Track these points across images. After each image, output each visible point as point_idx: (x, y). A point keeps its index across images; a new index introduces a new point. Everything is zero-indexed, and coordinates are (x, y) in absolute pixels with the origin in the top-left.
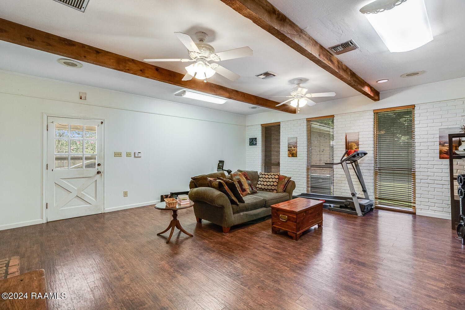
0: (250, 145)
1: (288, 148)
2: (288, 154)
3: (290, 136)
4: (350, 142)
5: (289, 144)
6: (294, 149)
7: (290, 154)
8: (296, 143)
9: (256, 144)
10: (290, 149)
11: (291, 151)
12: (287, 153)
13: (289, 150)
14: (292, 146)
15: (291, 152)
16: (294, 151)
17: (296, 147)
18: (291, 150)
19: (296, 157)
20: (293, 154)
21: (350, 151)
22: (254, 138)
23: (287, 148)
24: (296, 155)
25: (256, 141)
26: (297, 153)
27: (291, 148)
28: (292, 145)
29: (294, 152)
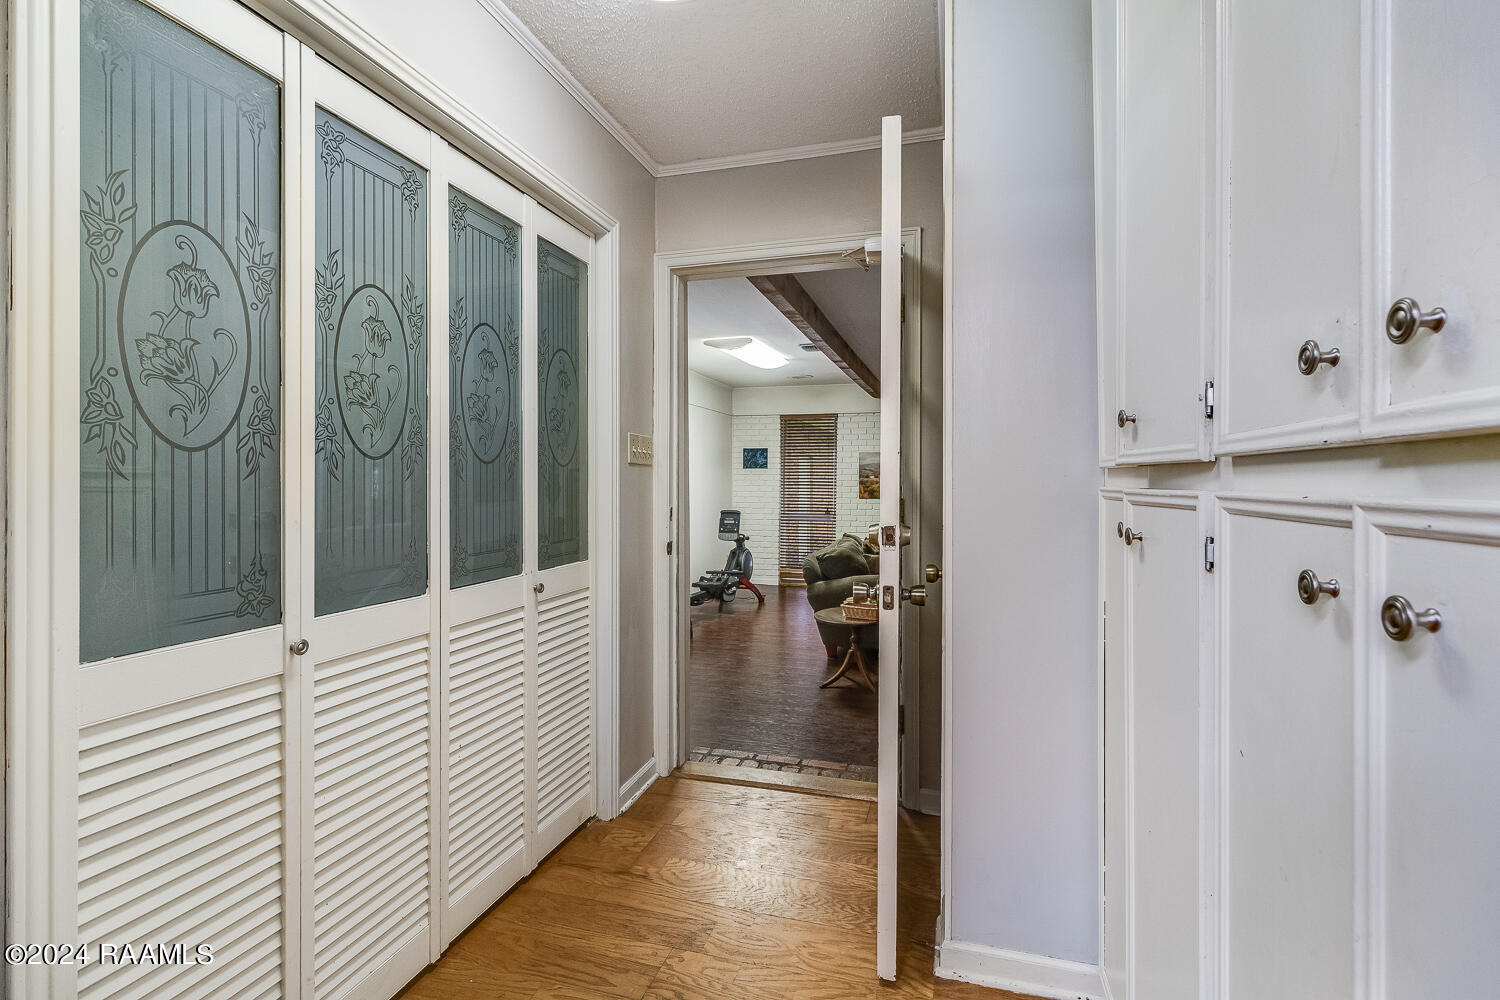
0: (746, 466)
2: (860, 492)
3: (864, 449)
5: (862, 468)
9: (764, 465)
20: (869, 489)
22: (758, 450)
23: (857, 477)
25: (766, 458)
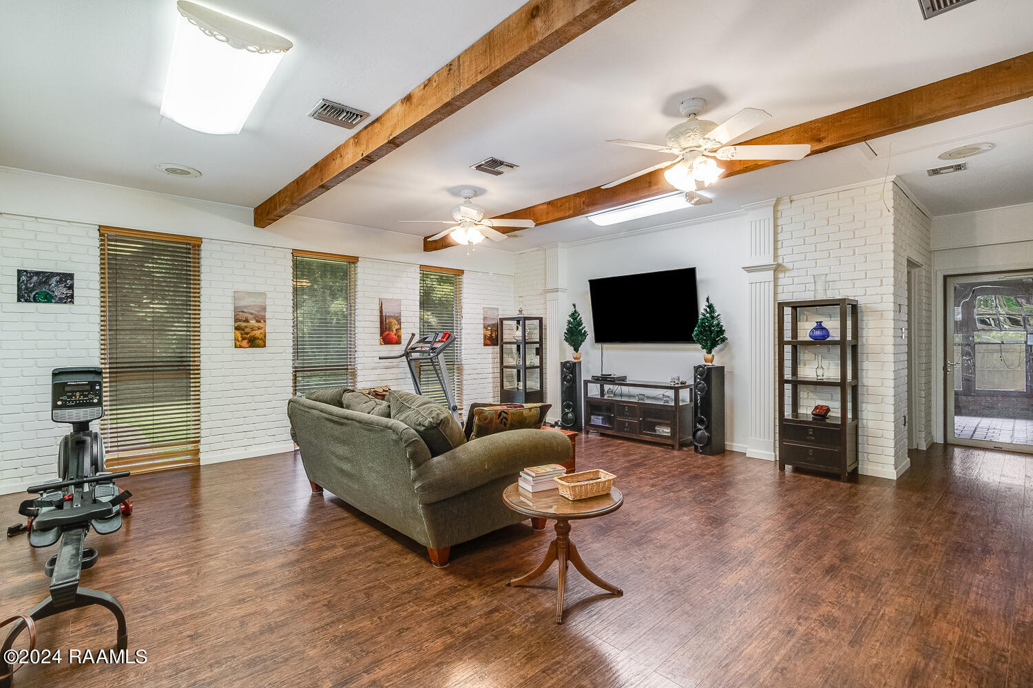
1: (236, 321)
4: (388, 316)
6: (257, 324)
7: (244, 339)
8: (264, 309)
10: (244, 324)
11: (247, 330)
12: (230, 334)
13: (237, 328)
14: (250, 316)
15: (247, 334)
16: (259, 332)
17: (265, 321)
18: (246, 327)
19: (265, 346)
21: (388, 334)
24: (265, 342)
26: (265, 337)
27: (247, 321)
28: (252, 314)
29: (257, 333)
